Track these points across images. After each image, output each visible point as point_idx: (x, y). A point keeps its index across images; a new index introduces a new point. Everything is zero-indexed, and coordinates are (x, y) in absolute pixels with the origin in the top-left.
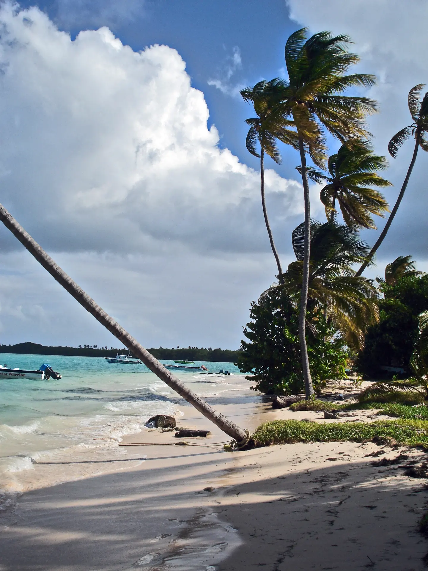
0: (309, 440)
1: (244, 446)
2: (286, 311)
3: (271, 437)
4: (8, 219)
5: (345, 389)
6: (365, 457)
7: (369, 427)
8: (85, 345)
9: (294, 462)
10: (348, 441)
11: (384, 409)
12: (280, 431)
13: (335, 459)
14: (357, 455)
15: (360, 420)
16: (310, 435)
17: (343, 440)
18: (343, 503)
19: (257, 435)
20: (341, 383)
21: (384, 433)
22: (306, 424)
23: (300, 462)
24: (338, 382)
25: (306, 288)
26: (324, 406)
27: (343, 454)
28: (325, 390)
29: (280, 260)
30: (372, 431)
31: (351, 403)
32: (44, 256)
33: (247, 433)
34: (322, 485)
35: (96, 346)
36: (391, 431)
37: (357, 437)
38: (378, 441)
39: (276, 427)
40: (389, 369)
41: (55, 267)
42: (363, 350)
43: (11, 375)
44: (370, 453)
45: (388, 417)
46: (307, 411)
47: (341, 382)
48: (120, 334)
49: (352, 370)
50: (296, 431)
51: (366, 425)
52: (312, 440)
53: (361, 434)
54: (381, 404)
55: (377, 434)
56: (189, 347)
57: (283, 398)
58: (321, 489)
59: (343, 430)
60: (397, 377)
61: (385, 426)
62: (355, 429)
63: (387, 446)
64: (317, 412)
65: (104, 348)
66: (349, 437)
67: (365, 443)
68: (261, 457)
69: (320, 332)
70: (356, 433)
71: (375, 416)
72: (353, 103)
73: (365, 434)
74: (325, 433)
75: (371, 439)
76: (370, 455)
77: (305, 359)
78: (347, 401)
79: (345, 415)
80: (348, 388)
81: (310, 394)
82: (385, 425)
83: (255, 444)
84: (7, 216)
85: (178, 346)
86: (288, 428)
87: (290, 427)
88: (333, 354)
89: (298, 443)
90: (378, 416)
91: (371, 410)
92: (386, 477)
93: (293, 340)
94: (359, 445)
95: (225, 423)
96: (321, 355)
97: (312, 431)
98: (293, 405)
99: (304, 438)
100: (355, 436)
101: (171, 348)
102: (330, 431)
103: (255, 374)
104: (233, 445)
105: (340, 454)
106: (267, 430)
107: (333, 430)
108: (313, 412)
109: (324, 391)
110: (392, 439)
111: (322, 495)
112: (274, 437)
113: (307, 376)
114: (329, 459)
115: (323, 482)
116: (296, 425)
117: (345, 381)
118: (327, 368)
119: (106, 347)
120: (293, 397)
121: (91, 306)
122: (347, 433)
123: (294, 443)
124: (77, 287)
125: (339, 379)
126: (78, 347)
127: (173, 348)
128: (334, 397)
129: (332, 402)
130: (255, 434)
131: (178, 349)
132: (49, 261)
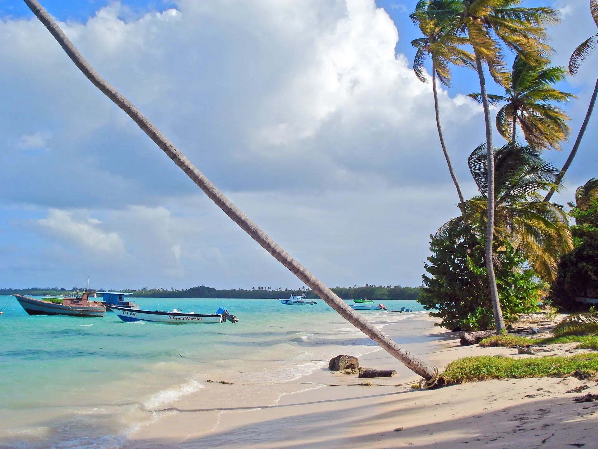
0: (504, 377)
1: (434, 384)
2: (470, 242)
3: (462, 374)
4: (178, 156)
5: (538, 323)
6: (566, 393)
7: (570, 361)
8: (259, 287)
9: (490, 400)
10: (547, 377)
11: (583, 342)
12: (471, 367)
13: (534, 395)
14: (558, 391)
15: (557, 355)
16: (505, 371)
17: (541, 376)
18: (546, 441)
19: (447, 373)
20: (533, 318)
21: (586, 367)
22: (500, 360)
23: (496, 400)
24: (530, 316)
25: (491, 216)
26: (517, 342)
27: (543, 390)
28: (517, 325)
29: (460, 188)
30: (574, 366)
31: (547, 337)
32: (215, 193)
33: (436, 371)
34: (521, 423)
35: (270, 288)
36: (594, 364)
37: (557, 372)
38: (579, 375)
39: (467, 364)
40: (584, 300)
41: (228, 204)
42: (556, 280)
43: (188, 319)
44: (572, 389)
45: (589, 351)
46: (499, 347)
47: (533, 316)
48: (298, 271)
49: (544, 303)
50: (490, 367)
51: (566, 359)
52: (507, 376)
53: (561, 369)
54: (580, 338)
55: (578, 368)
56: (367, 285)
57: (472, 334)
58: (520, 428)
59: (540, 365)
60: (594, 308)
61: (587, 360)
62: (554, 364)
63: (590, 380)
64: (510, 348)
65: (279, 290)
66: (548, 372)
67: (566, 378)
68: (452, 395)
69: (508, 262)
70: (555, 368)
71: (573, 350)
72: (533, 15)
73: (564, 369)
74: (521, 369)
75: (572, 373)
76: (572, 390)
77: (494, 292)
78: (541, 335)
79: (541, 350)
80: (541, 322)
81: (501, 329)
82: (586, 358)
83: (446, 382)
84: (176, 153)
85: (355, 285)
86: (480, 364)
87: (483, 364)
88: (524, 286)
89: (493, 380)
90: (577, 350)
91: (570, 344)
92: (593, 413)
93: (479, 273)
94: (560, 380)
95: (412, 360)
96: (511, 288)
97: (506, 367)
98: (483, 340)
99: (497, 374)
100: (554, 372)
101: (347, 287)
102: (527, 367)
103: (440, 310)
104: (422, 384)
105: (538, 390)
106: (458, 368)
107: (530, 365)
108: (505, 348)
109: (515, 326)
110: (595, 373)
111: (522, 434)
112: (466, 374)
113: (497, 311)
114: (527, 396)
115: (523, 420)
116: (489, 361)
117: (538, 315)
118: (517, 301)
119: (280, 288)
120: (482, 333)
121: (267, 242)
122: (545, 368)
123: (488, 380)
124: (251, 223)
125: (531, 313)
126: (252, 290)
127: (350, 287)
128: (526, 331)
129: (525, 337)
130: (445, 372)
131: (355, 287)
132: (221, 198)
